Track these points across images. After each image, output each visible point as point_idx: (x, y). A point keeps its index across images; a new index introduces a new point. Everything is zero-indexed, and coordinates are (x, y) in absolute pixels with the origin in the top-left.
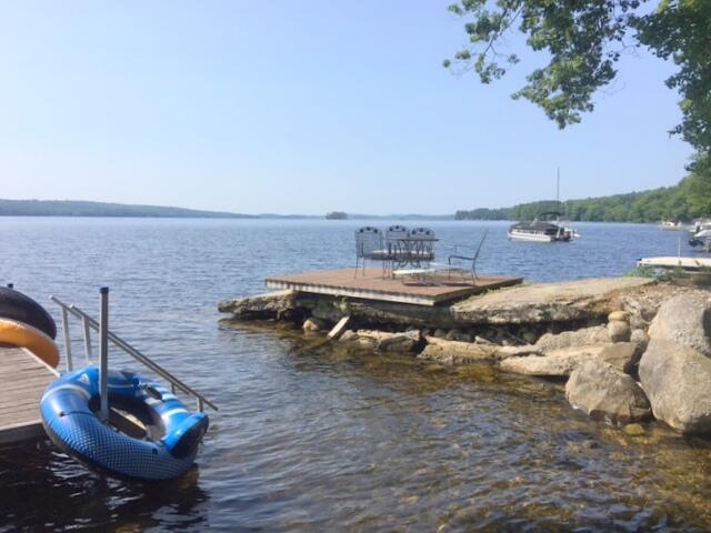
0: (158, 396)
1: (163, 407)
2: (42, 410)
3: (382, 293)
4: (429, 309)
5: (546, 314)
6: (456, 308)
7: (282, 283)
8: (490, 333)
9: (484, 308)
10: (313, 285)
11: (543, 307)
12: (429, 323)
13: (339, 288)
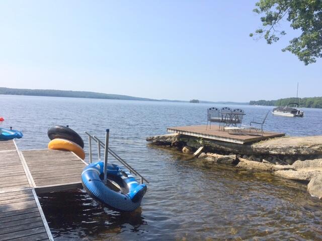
0: (126, 175)
1: (128, 180)
2: (81, 178)
3: (219, 137)
4: (241, 146)
5: (298, 151)
6: (254, 146)
7: (174, 130)
8: (270, 158)
9: (267, 147)
10: (188, 132)
11: (296, 148)
12: (241, 152)
13: (199, 134)
